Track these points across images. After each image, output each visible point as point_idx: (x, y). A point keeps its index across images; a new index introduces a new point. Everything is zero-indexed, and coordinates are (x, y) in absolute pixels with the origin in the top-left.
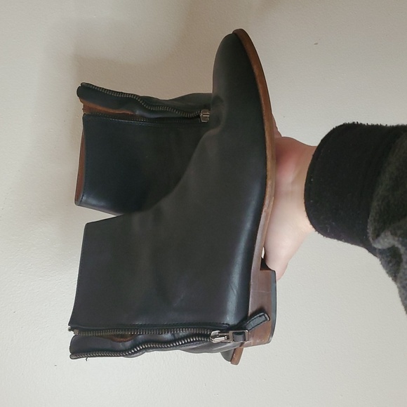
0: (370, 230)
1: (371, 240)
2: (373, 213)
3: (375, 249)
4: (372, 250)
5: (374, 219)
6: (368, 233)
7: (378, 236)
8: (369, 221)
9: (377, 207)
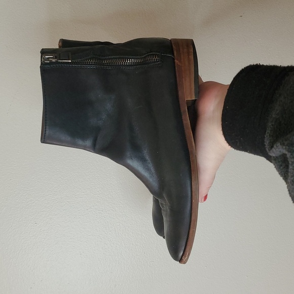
0: (267, 143)
1: (267, 150)
2: (268, 131)
3: (271, 156)
4: (269, 158)
5: (269, 135)
6: (265, 145)
7: (272, 147)
8: (265, 136)
9: (272, 126)
